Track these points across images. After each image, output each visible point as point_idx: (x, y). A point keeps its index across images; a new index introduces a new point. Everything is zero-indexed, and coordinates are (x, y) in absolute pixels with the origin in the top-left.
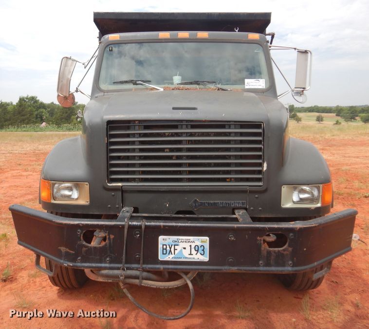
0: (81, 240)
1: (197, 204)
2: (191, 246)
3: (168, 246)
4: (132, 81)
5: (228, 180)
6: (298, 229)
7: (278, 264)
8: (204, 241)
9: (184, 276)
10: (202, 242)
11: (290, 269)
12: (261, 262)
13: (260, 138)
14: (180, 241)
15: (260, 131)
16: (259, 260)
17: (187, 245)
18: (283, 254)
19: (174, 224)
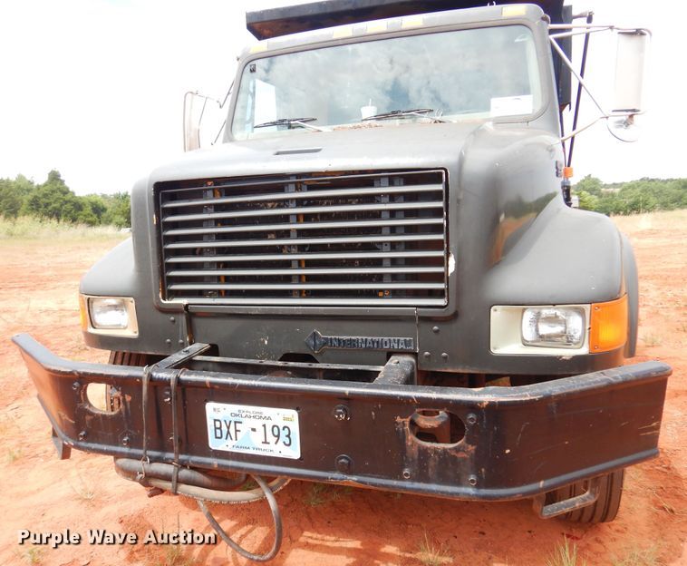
0: (81, 402)
1: (318, 342)
2: (264, 426)
3: (223, 424)
4: (283, 121)
5: (381, 294)
6: (485, 404)
7: (444, 479)
8: (289, 418)
9: (261, 484)
10: (285, 419)
11: (471, 491)
12: (406, 471)
13: (440, 204)
14: (244, 415)
15: (440, 187)
16: (403, 467)
17: (258, 424)
18: (455, 457)
19: (230, 380)
